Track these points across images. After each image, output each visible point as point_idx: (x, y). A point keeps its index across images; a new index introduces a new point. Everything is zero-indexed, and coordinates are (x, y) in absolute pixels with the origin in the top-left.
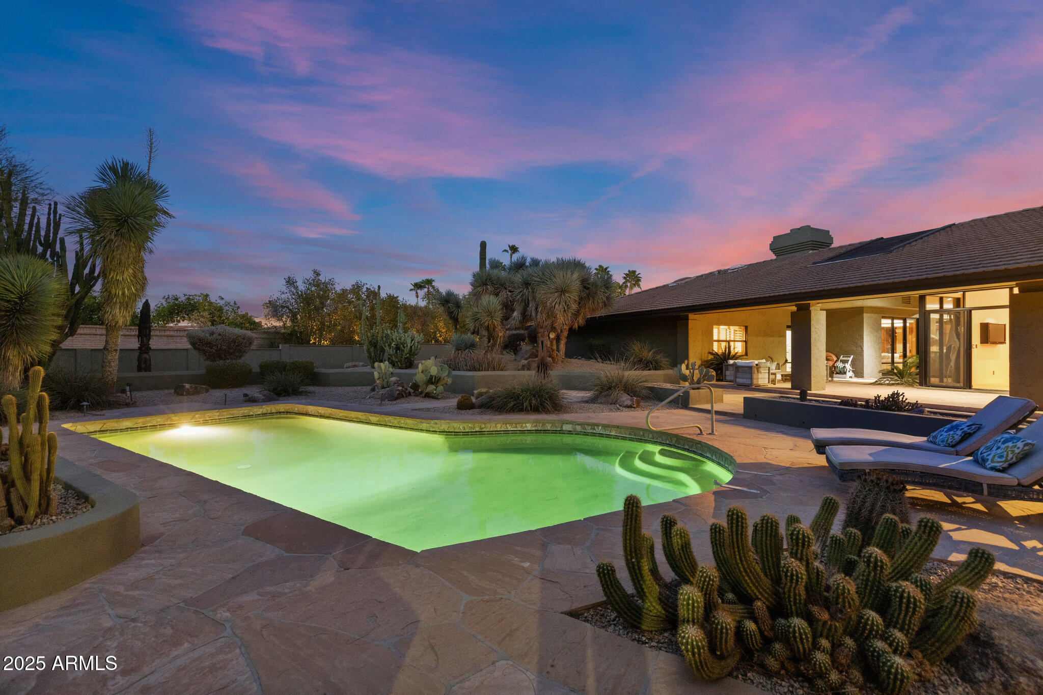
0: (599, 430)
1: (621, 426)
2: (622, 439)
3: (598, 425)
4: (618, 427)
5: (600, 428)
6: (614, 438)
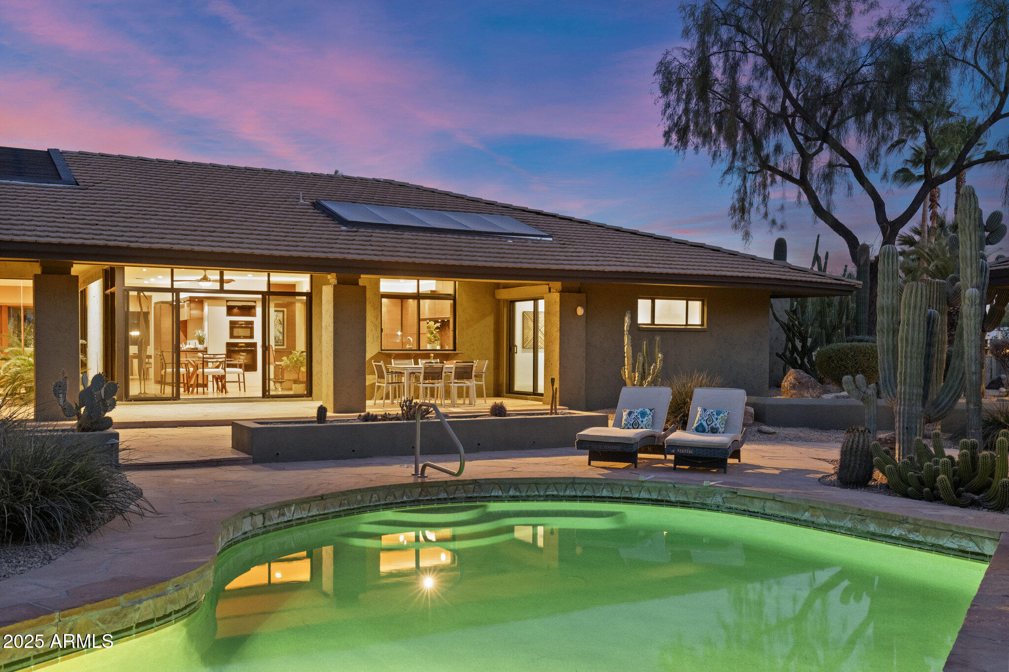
0: (291, 514)
1: (327, 495)
2: (321, 520)
3: (288, 505)
4: (322, 497)
5: (293, 508)
6: (309, 522)
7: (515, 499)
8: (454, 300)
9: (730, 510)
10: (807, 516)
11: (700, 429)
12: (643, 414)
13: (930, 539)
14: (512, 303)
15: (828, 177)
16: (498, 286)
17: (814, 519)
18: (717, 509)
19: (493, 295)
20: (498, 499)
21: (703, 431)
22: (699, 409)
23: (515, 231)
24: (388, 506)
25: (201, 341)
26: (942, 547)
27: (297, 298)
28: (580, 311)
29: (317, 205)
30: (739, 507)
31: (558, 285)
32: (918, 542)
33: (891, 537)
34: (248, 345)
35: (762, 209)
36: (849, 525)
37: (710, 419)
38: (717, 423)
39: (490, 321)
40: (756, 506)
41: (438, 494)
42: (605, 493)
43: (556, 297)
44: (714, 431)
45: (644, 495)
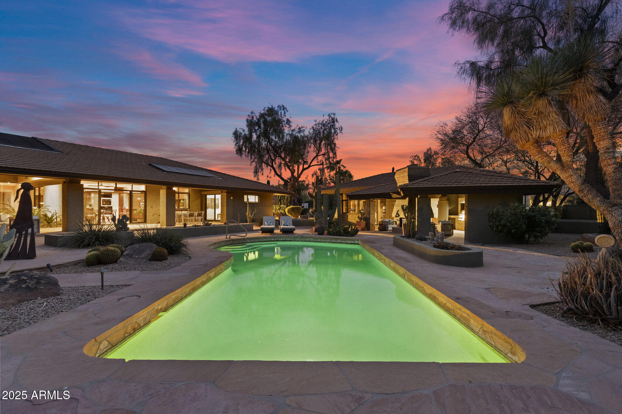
7: (252, 242)
8: (189, 194)
9: (301, 241)
10: (319, 240)
11: (284, 225)
12: (271, 222)
13: (345, 242)
14: (206, 195)
15: (280, 166)
16: (201, 190)
17: (321, 241)
18: (298, 241)
19: (200, 193)
20: (248, 242)
21: (285, 226)
22: (283, 221)
23: (212, 176)
24: (225, 245)
25: (90, 206)
26: (347, 243)
27: (124, 192)
28: (232, 198)
29: (150, 165)
30: (303, 240)
31: (226, 191)
32: (343, 243)
33: (337, 242)
34: (109, 207)
35: (262, 173)
36: (329, 241)
37: (286, 223)
38: (288, 224)
39: (199, 200)
40: (308, 239)
41: (236, 242)
42: (272, 240)
43: (225, 194)
44: (287, 225)
45: (281, 239)
